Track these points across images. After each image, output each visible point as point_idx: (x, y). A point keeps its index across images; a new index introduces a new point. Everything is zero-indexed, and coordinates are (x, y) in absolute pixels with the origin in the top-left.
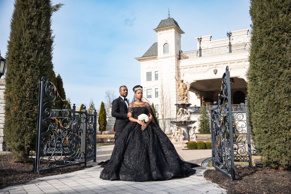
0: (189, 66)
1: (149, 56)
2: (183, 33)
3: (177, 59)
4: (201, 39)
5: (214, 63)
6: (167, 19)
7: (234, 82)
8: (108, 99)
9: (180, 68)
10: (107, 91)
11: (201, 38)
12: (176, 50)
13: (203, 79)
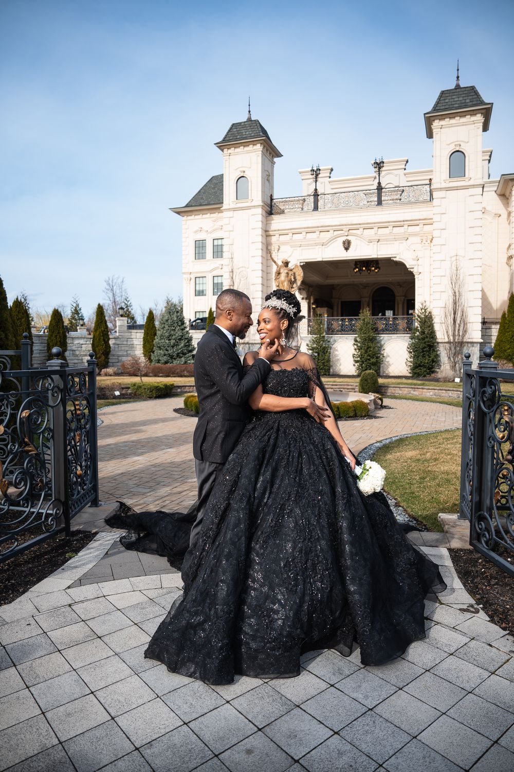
0: (291, 229)
1: (201, 205)
2: (279, 155)
3: (264, 213)
4: (318, 172)
5: (346, 225)
6: (245, 122)
7: (379, 268)
8: (111, 295)
9: (271, 233)
10: (107, 279)
11: (320, 170)
12: (264, 192)
13: (320, 260)
